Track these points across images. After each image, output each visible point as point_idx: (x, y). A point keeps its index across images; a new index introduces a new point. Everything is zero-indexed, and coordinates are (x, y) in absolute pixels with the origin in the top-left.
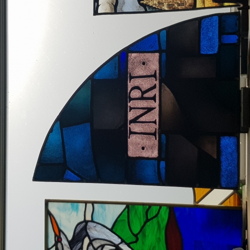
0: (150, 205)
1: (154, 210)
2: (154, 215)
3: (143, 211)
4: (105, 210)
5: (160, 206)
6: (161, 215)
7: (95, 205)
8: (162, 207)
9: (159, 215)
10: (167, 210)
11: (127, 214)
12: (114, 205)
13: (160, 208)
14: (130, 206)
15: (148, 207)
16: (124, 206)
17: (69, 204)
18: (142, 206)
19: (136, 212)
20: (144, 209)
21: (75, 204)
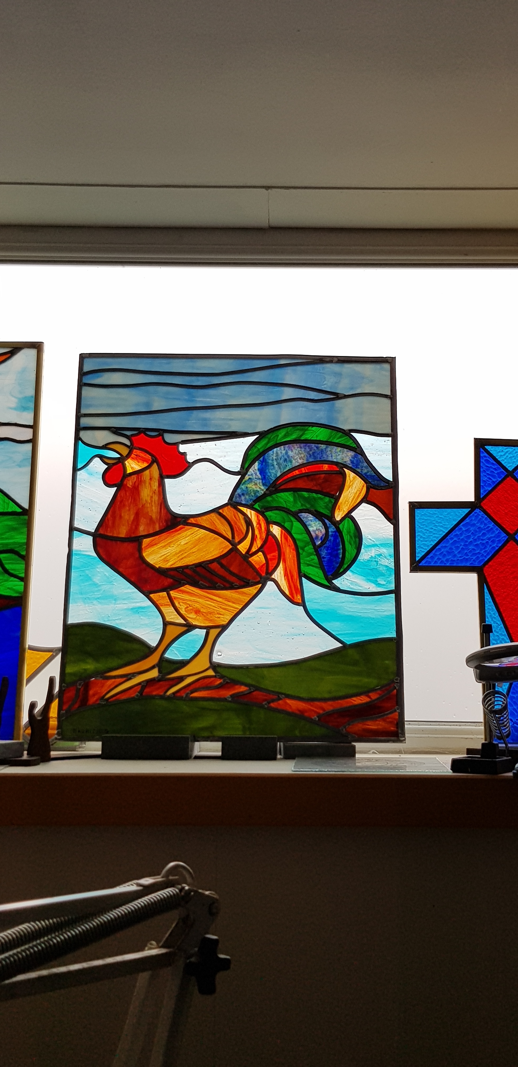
0: (26, 558)
1: (16, 567)
2: (7, 566)
3: (15, 543)
4: (20, 466)
5: (25, 579)
6: (7, 581)
7: (29, 446)
8: (22, 583)
9: (6, 576)
10: (17, 592)
11: (10, 510)
12: (28, 485)
13: (21, 579)
14: (26, 517)
15: (23, 553)
16: (26, 506)
17: (33, 393)
18: (25, 541)
19: (13, 529)
20: (21, 545)
21: (32, 405)
